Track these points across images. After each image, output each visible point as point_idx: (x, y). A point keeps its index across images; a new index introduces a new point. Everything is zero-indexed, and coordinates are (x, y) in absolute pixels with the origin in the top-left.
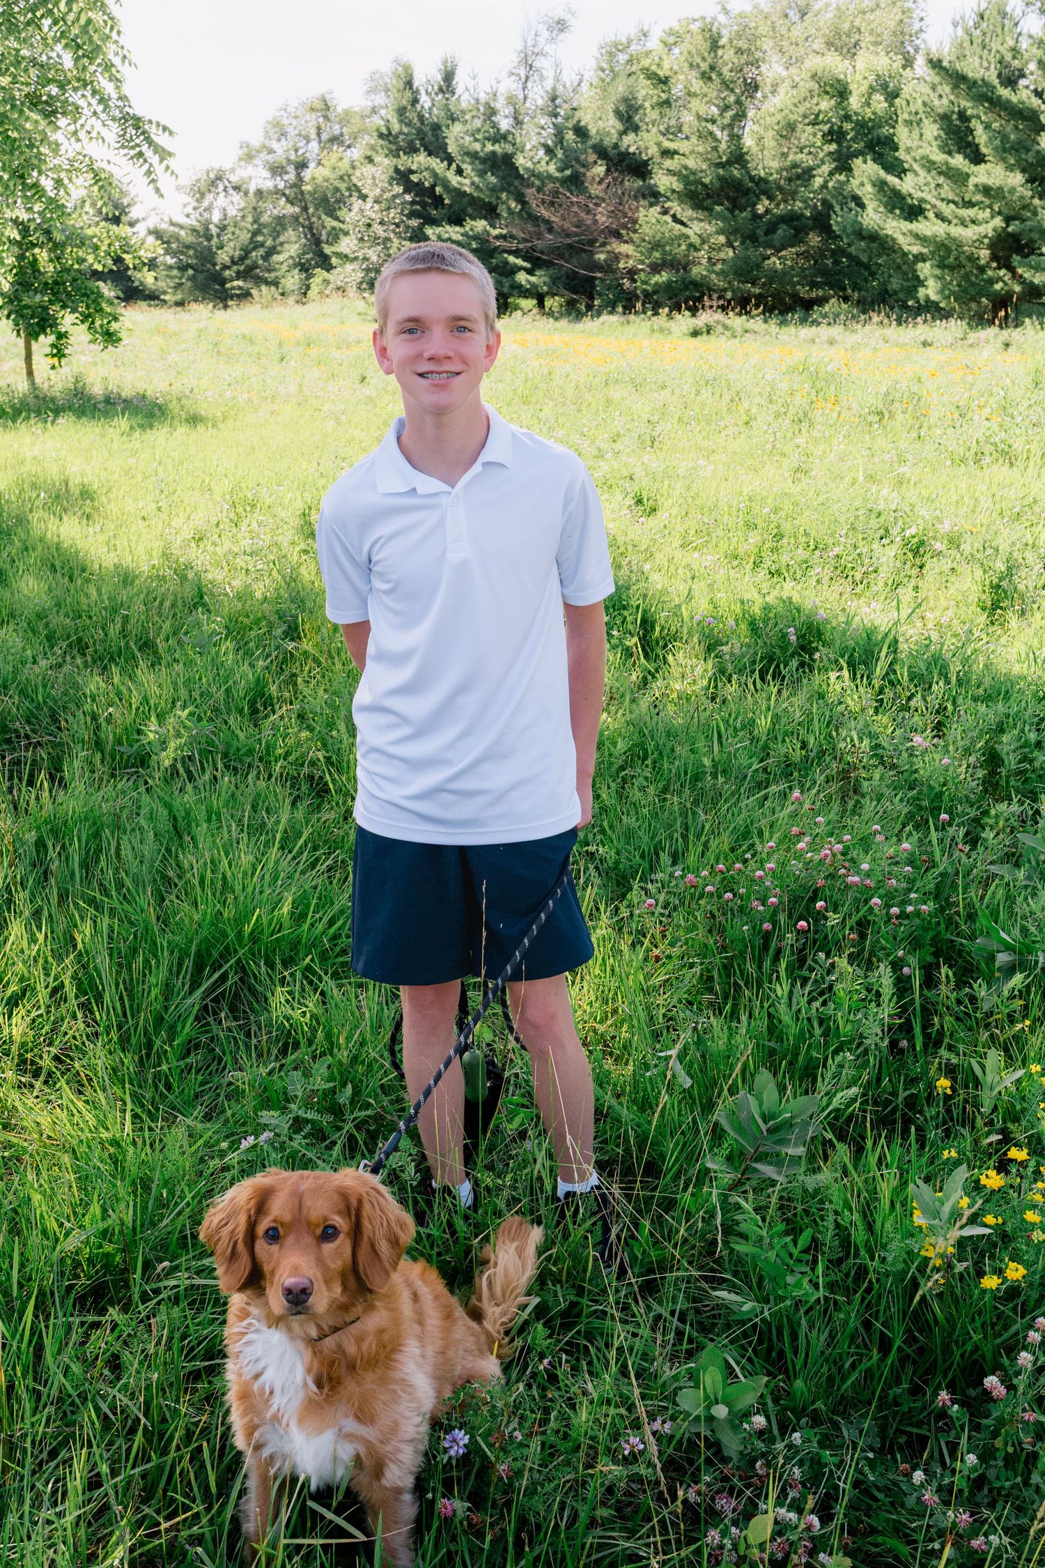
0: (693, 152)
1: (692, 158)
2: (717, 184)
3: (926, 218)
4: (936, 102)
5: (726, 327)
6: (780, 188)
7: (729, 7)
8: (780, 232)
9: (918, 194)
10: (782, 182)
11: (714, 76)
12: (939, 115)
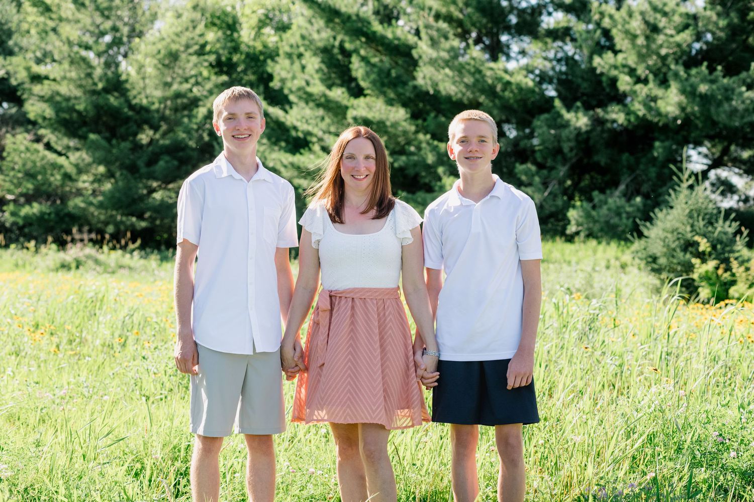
0: (64, 78)
1: (65, 82)
2: (92, 113)
3: (310, 149)
4: (315, 36)
5: (97, 262)
6: (163, 118)
8: (161, 163)
9: (303, 127)
10: (168, 112)
11: (87, 2)
12: (318, 49)
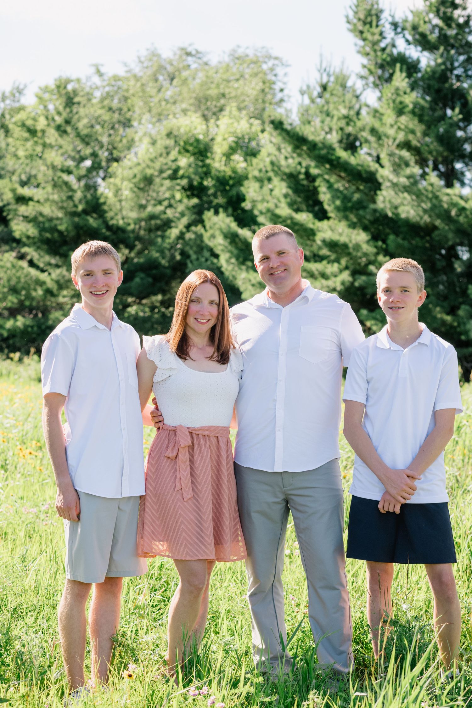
0: (47, 200)
1: (47, 205)
2: (73, 234)
4: (283, 162)
6: (138, 238)
7: (103, 70)
8: (137, 280)
10: (142, 232)
11: (69, 129)
12: (285, 174)
